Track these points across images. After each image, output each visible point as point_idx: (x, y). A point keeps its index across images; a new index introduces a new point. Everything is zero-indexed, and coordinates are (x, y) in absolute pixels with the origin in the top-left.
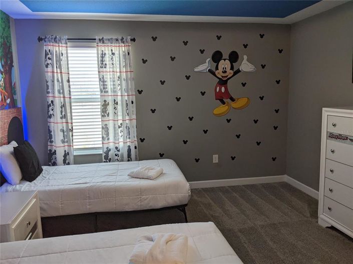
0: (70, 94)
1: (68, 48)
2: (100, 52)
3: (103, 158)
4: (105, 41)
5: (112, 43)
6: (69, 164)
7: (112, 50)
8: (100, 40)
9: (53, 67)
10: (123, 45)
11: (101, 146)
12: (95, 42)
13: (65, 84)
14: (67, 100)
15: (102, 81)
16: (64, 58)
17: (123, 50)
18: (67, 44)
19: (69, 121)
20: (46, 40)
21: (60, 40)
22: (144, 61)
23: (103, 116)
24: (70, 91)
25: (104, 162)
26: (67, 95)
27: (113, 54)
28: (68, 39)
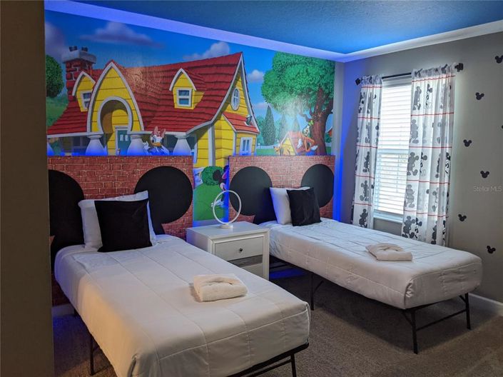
0: (377, 144)
1: (383, 89)
2: (415, 90)
3: (402, 230)
4: (422, 74)
5: (429, 75)
6: (366, 227)
7: (428, 85)
8: (416, 73)
9: (364, 112)
10: (444, 76)
11: (402, 213)
12: (411, 77)
13: (374, 131)
14: (373, 150)
15: (414, 127)
16: (375, 101)
17: (444, 82)
18: (381, 83)
19: (372, 176)
20: (363, 81)
21: (374, 81)
22: (479, 97)
23: (408, 174)
24: (377, 140)
25: (403, 236)
26: (374, 145)
27: (430, 90)
28: (383, 78)
